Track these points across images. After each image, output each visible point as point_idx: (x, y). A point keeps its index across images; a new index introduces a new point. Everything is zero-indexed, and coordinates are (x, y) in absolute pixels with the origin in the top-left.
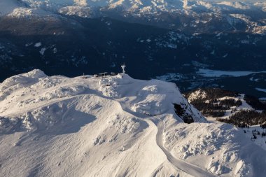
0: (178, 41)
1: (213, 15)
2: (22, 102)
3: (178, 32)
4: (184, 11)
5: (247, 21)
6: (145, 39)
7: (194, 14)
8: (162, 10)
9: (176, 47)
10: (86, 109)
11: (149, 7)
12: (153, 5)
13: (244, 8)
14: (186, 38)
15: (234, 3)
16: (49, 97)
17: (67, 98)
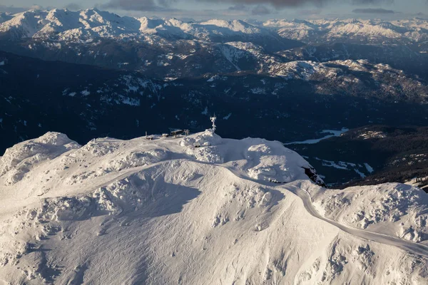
0: (142, 93)
1: (198, 44)
2: (75, 177)
3: (139, 75)
4: (143, 38)
5: (256, 53)
6: (79, 91)
7: (162, 43)
8: (101, 35)
9: (137, 103)
10: (180, 180)
11: (76, 31)
12: (84, 26)
13: (249, 31)
14: (156, 87)
15: (230, 23)
16: (118, 166)
17: (145, 166)
